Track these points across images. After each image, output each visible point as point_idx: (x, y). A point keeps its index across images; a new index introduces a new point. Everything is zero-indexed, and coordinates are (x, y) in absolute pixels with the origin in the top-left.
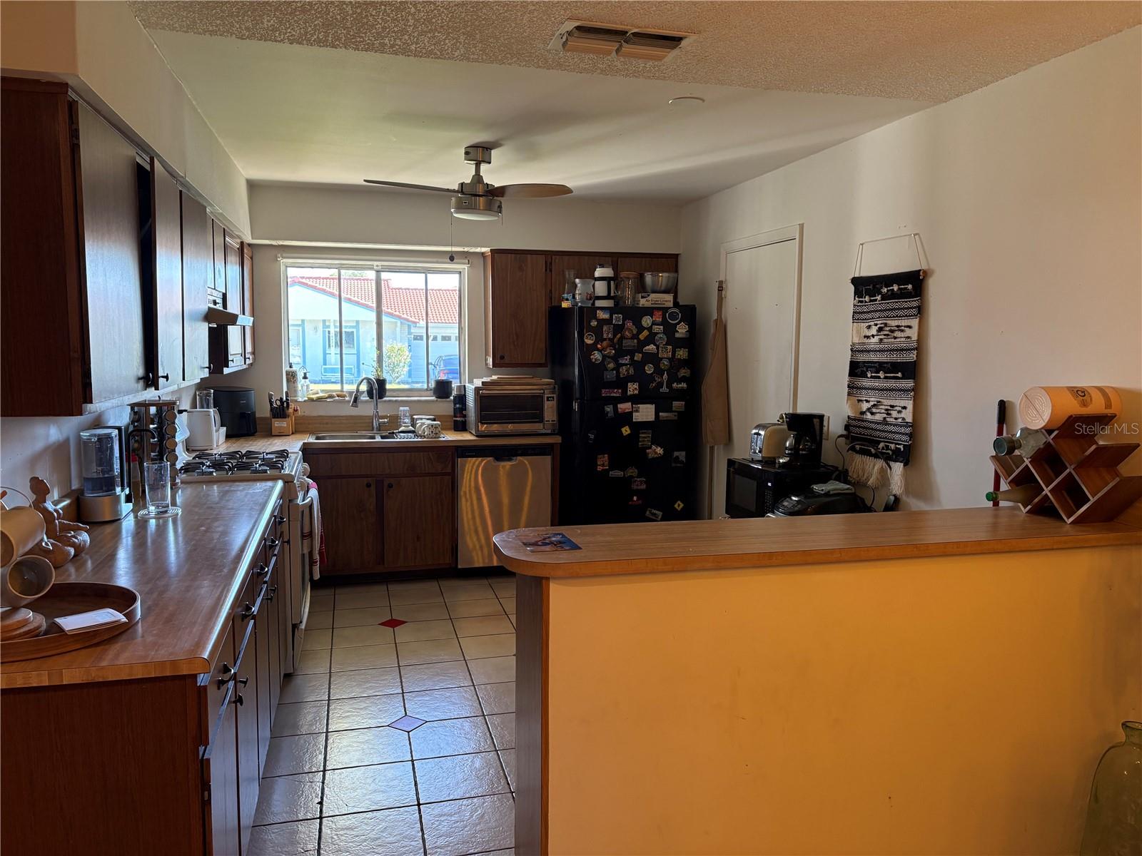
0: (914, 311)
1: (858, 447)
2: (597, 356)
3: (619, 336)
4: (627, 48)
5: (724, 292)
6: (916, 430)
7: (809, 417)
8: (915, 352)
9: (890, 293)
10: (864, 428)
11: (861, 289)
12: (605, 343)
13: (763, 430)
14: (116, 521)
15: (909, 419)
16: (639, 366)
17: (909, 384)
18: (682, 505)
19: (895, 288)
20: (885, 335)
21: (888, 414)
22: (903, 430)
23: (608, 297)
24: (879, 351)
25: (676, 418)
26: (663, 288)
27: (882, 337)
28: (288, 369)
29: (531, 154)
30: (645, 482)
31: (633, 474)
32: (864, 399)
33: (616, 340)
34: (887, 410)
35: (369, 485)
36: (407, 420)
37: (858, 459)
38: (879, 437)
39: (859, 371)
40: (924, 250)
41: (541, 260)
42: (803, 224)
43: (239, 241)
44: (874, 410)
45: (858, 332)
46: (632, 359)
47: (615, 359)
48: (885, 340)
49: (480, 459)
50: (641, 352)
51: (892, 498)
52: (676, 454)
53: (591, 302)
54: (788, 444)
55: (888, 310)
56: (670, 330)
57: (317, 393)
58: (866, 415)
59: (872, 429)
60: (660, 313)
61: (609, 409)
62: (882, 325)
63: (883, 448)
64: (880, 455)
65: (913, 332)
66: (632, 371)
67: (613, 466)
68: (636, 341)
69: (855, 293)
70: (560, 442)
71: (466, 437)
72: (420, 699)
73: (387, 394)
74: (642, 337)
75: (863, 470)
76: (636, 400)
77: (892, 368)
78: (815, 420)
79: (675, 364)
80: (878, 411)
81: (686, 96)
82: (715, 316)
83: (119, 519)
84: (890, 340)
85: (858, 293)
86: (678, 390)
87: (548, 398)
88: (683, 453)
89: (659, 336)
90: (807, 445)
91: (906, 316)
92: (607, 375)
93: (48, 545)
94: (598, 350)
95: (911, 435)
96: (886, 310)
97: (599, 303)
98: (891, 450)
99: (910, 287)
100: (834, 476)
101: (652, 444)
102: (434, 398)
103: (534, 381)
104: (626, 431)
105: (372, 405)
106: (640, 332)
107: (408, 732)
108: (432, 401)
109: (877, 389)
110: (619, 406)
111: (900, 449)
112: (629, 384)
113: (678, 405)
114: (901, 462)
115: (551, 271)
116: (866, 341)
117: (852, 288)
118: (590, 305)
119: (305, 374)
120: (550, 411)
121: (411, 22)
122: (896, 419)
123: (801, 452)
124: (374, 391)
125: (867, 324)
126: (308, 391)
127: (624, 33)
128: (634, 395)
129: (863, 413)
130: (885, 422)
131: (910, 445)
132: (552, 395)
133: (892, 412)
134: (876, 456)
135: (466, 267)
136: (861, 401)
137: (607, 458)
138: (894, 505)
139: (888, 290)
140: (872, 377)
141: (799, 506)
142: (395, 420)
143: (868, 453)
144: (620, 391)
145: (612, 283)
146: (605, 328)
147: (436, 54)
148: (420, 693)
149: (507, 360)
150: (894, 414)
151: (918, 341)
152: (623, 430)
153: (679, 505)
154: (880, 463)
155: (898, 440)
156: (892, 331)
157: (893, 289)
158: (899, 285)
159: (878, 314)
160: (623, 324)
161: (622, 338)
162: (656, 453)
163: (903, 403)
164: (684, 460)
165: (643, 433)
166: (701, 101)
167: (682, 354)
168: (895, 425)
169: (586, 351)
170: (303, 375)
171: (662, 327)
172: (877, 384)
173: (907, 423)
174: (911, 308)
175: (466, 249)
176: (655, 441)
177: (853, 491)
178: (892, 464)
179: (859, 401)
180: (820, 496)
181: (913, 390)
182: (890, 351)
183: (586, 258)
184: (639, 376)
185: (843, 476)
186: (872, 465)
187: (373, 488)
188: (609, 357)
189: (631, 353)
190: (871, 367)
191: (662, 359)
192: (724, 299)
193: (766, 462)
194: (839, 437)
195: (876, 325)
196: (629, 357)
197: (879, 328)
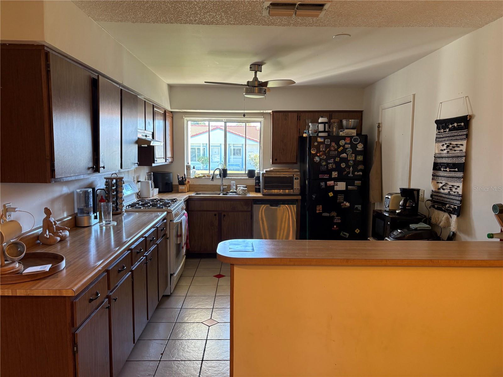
0: (464, 137)
1: (436, 206)
2: (317, 159)
3: (328, 149)
4: (299, 12)
5: (380, 129)
6: (464, 198)
7: (413, 190)
8: (464, 158)
9: (453, 127)
10: (439, 196)
11: (439, 126)
12: (321, 153)
13: (390, 196)
14: (90, 226)
15: (460, 193)
16: (338, 164)
17: (461, 174)
18: (359, 231)
19: (455, 125)
20: (450, 149)
21: (451, 190)
22: (457, 198)
23: (324, 131)
24: (447, 157)
25: (356, 189)
26: (351, 127)
27: (448, 150)
28: (187, 164)
29: (280, 66)
30: (340, 219)
31: (334, 215)
32: (440, 181)
33: (326, 152)
34: (450, 188)
35: (215, 215)
36: (234, 187)
37: (436, 212)
38: (446, 201)
39: (437, 167)
40: (470, 105)
41: (296, 115)
42: (415, 94)
43: (164, 110)
44: (444, 188)
45: (438, 148)
46: (334, 160)
47: (326, 160)
48: (450, 152)
49: (263, 205)
50: (339, 157)
51: (452, 233)
52: (356, 206)
53: (317, 134)
54: (401, 203)
55: (452, 136)
56: (354, 147)
57: (199, 175)
58: (441, 190)
59: (443, 197)
60: (349, 139)
61: (323, 184)
62: (449, 144)
63: (448, 207)
64: (446, 211)
65: (464, 148)
66: (334, 166)
67: (324, 211)
68: (336, 152)
69: (437, 128)
70: (301, 198)
71: (259, 195)
72: (219, 312)
73: (228, 175)
74: (339, 150)
75: (438, 218)
76: (336, 180)
77: (453, 166)
78: (414, 192)
79: (356, 163)
80: (446, 188)
81: (340, 34)
82: (377, 140)
83: (91, 226)
84: (452, 152)
85: (438, 128)
86: (357, 175)
87: (295, 178)
88: (360, 206)
89: (348, 149)
90: (410, 204)
91: (461, 139)
92: (322, 168)
93: (47, 236)
94: (318, 156)
95: (461, 201)
96: (451, 136)
97: (320, 134)
98: (452, 208)
99: (463, 124)
100: (423, 220)
101: (344, 201)
102: (247, 178)
103: (291, 170)
104: (331, 194)
105: (220, 181)
106: (339, 148)
107: (209, 326)
108: (247, 179)
109: (446, 177)
110: (328, 182)
111: (456, 208)
112: (333, 172)
113: (358, 183)
114: (456, 215)
115: (300, 120)
116: (441, 152)
117: (436, 125)
118: (316, 135)
119: (194, 166)
120: (297, 184)
121: (197, 9)
122: (455, 192)
123: (407, 208)
124: (221, 174)
125: (442, 144)
126: (195, 174)
127: (294, 5)
128: (335, 178)
129: (439, 189)
130: (449, 194)
131: (461, 206)
132: (298, 177)
133: (453, 189)
134: (444, 211)
135: (263, 119)
136: (439, 183)
137: (321, 207)
138: (452, 237)
139: (452, 126)
140: (444, 171)
141: (400, 235)
142: (229, 187)
143: (441, 209)
144: (328, 175)
145: (327, 125)
146: (321, 146)
147: (215, 23)
148: (220, 309)
149: (278, 161)
150: (454, 190)
151: (466, 152)
152: (330, 194)
153: (357, 231)
154: (446, 215)
155: (455, 203)
156: (454, 147)
157: (454, 125)
158: (457, 123)
159: (447, 139)
160: (330, 144)
161: (330, 150)
162: (346, 205)
163: (457, 184)
164: (360, 209)
165: (339, 196)
166: (349, 36)
167: (360, 158)
168: (454, 196)
169: (312, 156)
170: (193, 167)
171: (350, 145)
172: (446, 174)
173: (460, 194)
174: (463, 135)
175: (262, 111)
176: (346, 200)
177: (430, 228)
178: (452, 215)
179: (438, 183)
180: (412, 230)
181: (463, 178)
182: (453, 157)
183: (317, 113)
184: (338, 168)
185: (427, 220)
186: (443, 215)
187: (217, 216)
188: (323, 160)
189: (334, 158)
190: (443, 165)
191: (349, 160)
192: (381, 132)
193: (391, 212)
194: (427, 200)
195: (446, 144)
196: (333, 160)
197: (447, 145)
